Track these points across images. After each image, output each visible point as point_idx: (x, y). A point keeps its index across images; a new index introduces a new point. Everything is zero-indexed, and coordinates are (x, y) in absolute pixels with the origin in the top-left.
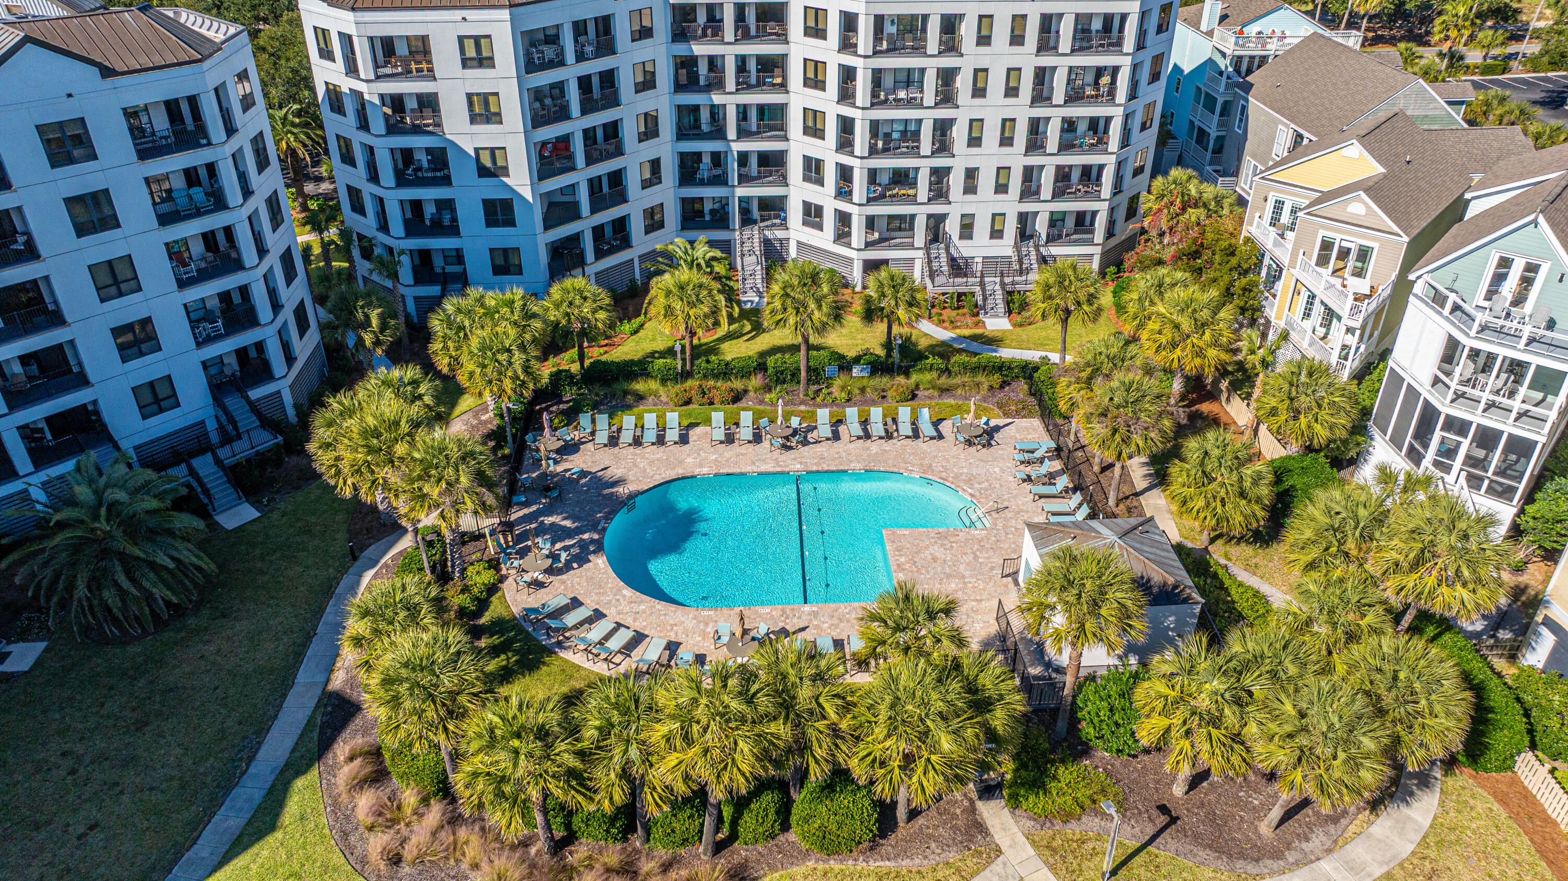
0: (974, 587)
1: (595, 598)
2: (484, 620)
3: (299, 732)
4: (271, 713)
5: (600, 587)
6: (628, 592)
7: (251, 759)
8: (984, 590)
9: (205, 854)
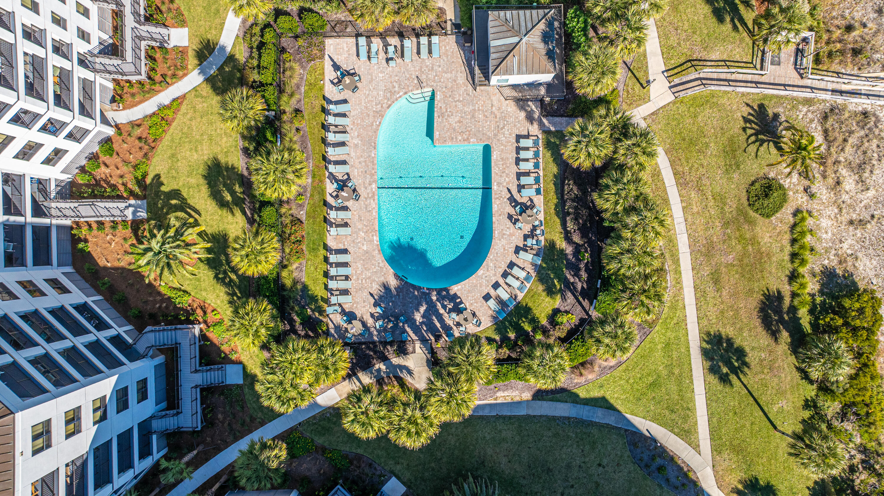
0: (482, 106)
1: (484, 288)
2: (497, 338)
3: (555, 403)
4: (544, 419)
5: (476, 286)
6: (480, 272)
7: (569, 418)
8: (484, 102)
9: (613, 418)
